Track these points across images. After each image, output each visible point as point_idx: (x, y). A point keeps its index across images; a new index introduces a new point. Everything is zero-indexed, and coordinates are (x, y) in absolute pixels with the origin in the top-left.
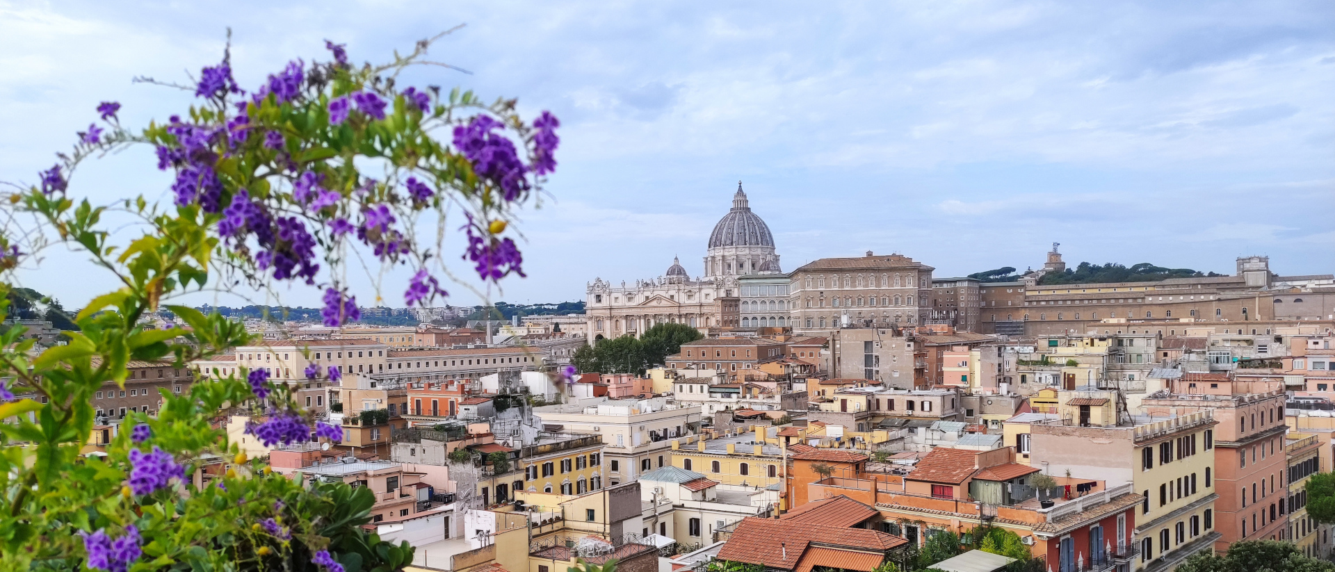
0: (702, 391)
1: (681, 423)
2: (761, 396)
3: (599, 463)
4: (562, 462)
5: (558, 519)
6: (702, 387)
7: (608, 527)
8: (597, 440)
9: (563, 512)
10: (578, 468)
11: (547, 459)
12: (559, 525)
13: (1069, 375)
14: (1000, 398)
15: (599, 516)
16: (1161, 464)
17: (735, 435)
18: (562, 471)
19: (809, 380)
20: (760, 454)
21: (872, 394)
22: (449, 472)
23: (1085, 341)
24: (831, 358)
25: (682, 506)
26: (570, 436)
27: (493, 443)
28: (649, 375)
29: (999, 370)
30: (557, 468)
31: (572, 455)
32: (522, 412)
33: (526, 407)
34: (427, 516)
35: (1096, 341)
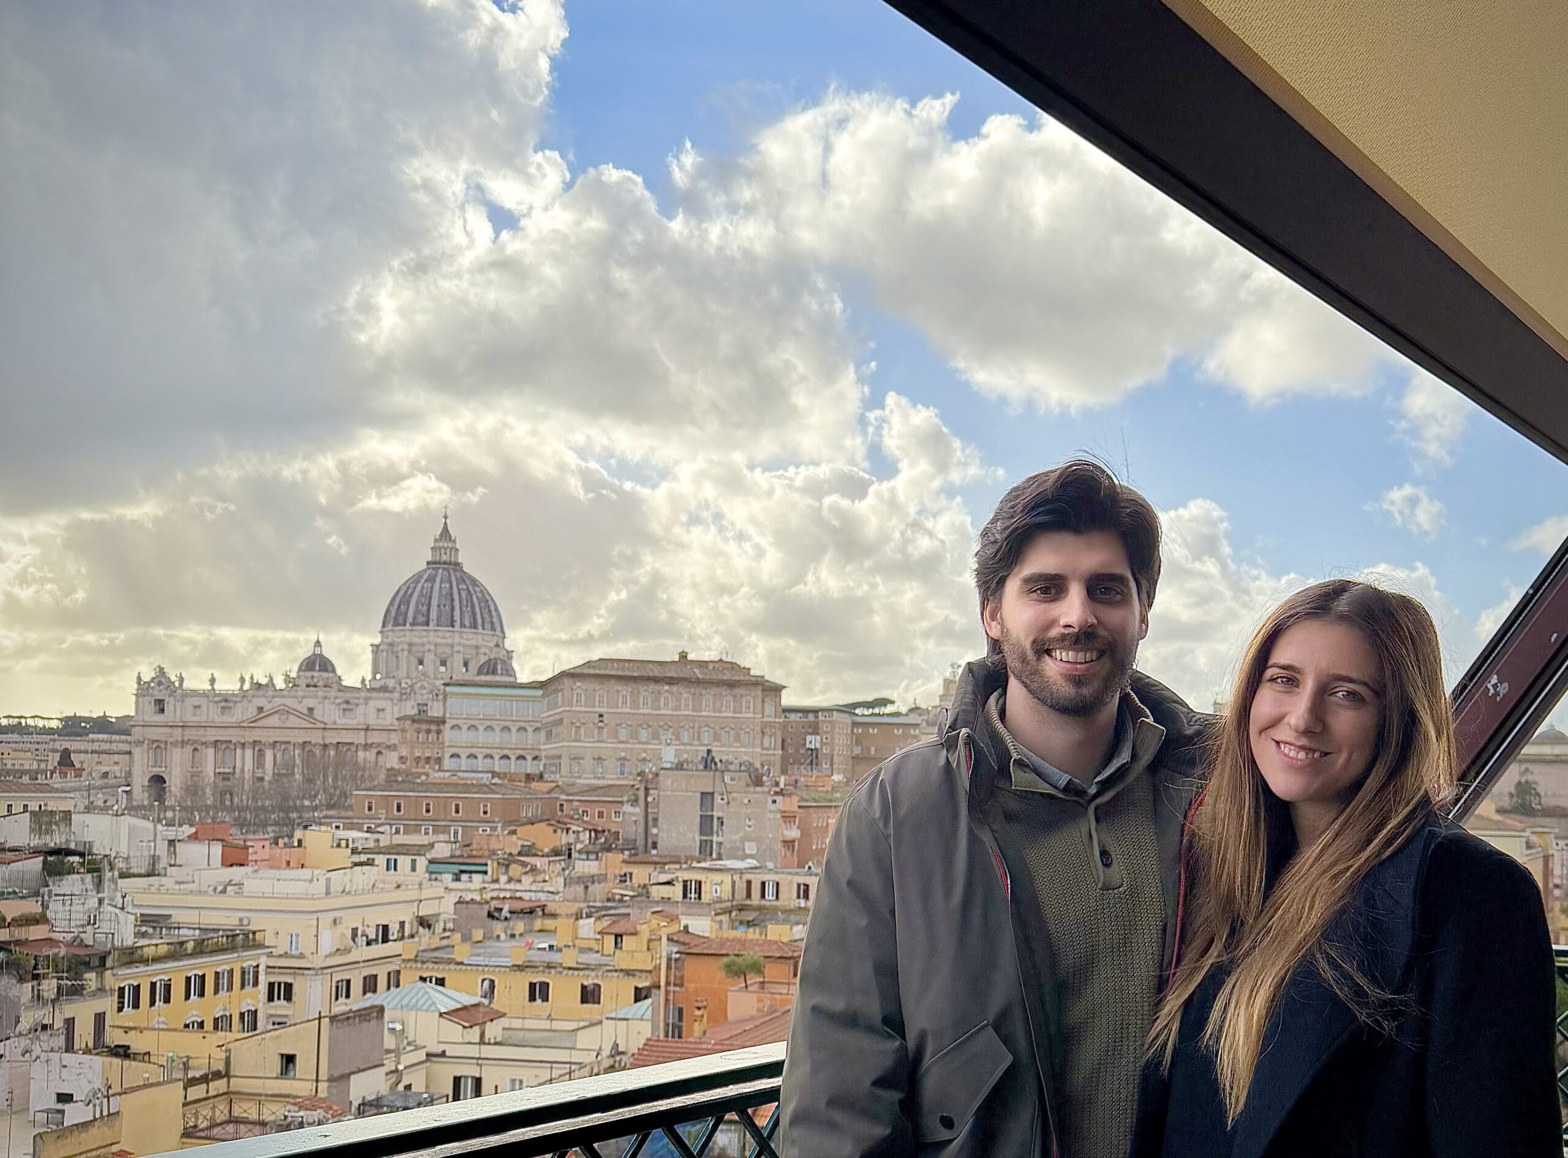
0: (414, 869)
1: (407, 915)
3: (256, 983)
4: (188, 979)
5: (217, 1075)
6: (414, 862)
7: (323, 1086)
8: (254, 940)
9: (228, 1061)
10: (243, 986)
11: (159, 973)
12: (218, 1086)
15: (305, 1066)
17: (513, 936)
18: (188, 997)
19: (605, 856)
20: (574, 965)
24: (641, 818)
25: (443, 1054)
27: (51, 939)
28: (300, 841)
30: (178, 991)
31: (207, 966)
32: (99, 885)
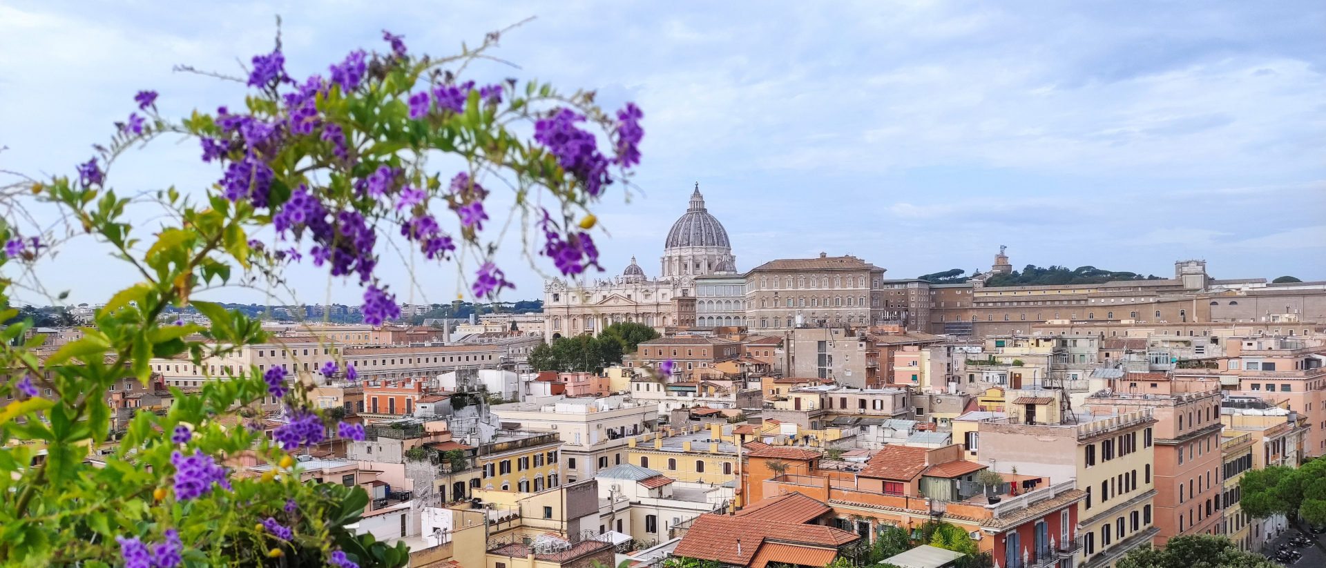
0: (659, 390)
1: (638, 421)
2: (717, 395)
3: (556, 461)
4: (519, 460)
5: (515, 516)
6: (658, 386)
7: (565, 524)
8: (554, 438)
9: (520, 510)
10: (535, 466)
11: (504, 456)
12: (516, 522)
13: (1015, 374)
14: (949, 397)
15: (556, 513)
16: (1103, 461)
17: (692, 433)
18: (520, 469)
19: (764, 379)
20: (715, 452)
21: (826, 393)
22: (406, 471)
23: (1031, 342)
24: (785, 357)
25: (639, 503)
26: (528, 434)
27: (451, 441)
28: (606, 374)
29: (948, 370)
30: (514, 465)
31: (529, 453)
32: (479, 410)
33: (484, 405)
34: (384, 514)
35: (1041, 341)
